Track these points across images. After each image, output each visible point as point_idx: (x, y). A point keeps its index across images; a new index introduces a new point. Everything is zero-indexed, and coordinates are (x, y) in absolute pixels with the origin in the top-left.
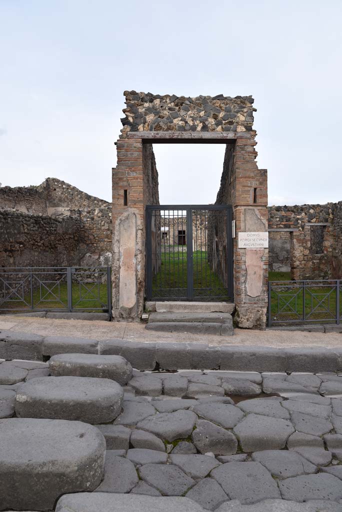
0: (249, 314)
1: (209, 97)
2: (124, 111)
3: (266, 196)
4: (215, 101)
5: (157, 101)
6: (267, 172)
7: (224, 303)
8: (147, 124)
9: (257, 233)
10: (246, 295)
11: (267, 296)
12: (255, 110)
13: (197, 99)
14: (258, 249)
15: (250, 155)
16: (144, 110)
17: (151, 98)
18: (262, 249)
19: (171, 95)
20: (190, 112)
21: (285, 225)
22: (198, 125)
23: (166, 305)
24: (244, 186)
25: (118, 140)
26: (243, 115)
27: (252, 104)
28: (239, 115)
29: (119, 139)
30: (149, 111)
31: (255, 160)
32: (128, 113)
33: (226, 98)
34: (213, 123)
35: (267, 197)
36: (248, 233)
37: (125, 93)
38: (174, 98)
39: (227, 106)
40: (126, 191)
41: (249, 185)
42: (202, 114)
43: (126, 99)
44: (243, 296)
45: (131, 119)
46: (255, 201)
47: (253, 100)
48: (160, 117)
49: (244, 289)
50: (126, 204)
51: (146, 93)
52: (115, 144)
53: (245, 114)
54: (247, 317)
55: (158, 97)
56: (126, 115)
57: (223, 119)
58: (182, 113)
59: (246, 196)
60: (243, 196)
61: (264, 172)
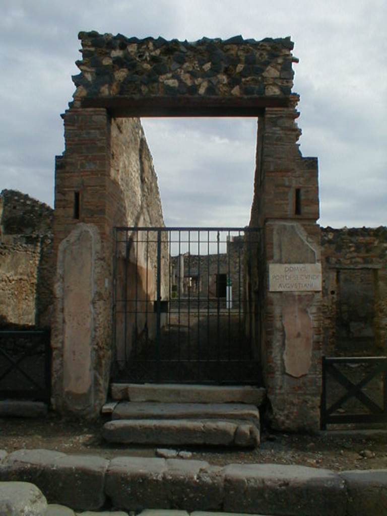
0: (288, 406)
1: (219, 40)
2: (78, 64)
3: (316, 202)
4: (228, 47)
5: (132, 49)
6: (317, 162)
7: (248, 388)
8: (115, 84)
9: (302, 265)
10: (284, 373)
11: (320, 376)
12: (297, 61)
13: (199, 43)
14: (304, 294)
15: (289, 133)
16: (111, 61)
17: (122, 42)
18: (310, 293)
19: (156, 37)
20: (187, 64)
21: (363, 258)
22: (200, 85)
23: (146, 390)
24: (277, 186)
25: (66, 111)
26: (276, 68)
27: (291, 51)
28: (269, 68)
29: (68, 108)
30: (119, 63)
31: (297, 143)
32: (83, 68)
33: (247, 42)
34: (226, 81)
35: (318, 204)
36: (287, 265)
37: (82, 36)
38: (160, 42)
39: (249, 54)
40: (77, 195)
41: (287, 184)
42: (207, 66)
43: (82, 45)
44: (278, 375)
45: (89, 77)
46: (298, 211)
47: (293, 43)
48: (137, 73)
49: (279, 362)
50: (77, 216)
51: (115, 34)
52: (62, 116)
53: (279, 67)
54: (286, 412)
55: (134, 40)
56: (81, 70)
57: (242, 74)
58: (174, 66)
59: (282, 202)
60: (276, 202)
61: (312, 163)
